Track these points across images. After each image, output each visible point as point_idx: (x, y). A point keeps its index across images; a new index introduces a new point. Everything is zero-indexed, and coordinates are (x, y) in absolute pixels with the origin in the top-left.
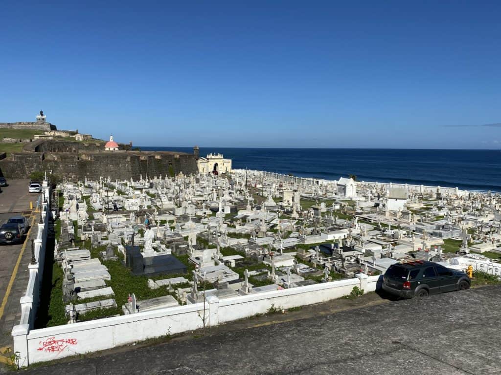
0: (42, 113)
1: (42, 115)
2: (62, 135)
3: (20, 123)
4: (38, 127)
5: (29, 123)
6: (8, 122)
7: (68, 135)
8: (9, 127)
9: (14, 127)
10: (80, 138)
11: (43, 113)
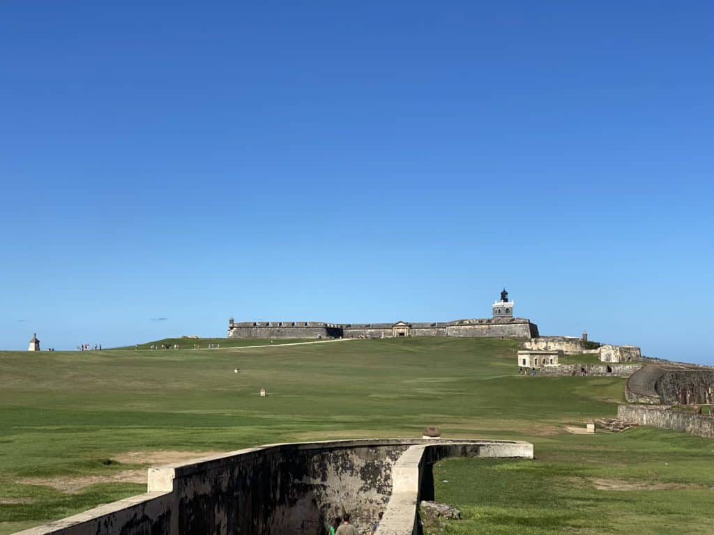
0: (504, 297)
1: (506, 300)
2: (564, 349)
3: (461, 323)
4: (502, 330)
5: (481, 323)
6: (432, 322)
7: (578, 349)
8: (433, 332)
9: (451, 332)
10: (613, 356)
11: (508, 297)
